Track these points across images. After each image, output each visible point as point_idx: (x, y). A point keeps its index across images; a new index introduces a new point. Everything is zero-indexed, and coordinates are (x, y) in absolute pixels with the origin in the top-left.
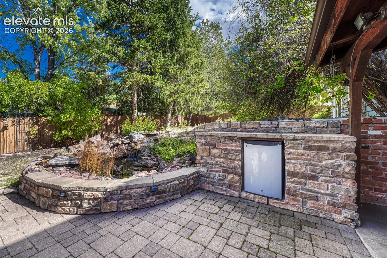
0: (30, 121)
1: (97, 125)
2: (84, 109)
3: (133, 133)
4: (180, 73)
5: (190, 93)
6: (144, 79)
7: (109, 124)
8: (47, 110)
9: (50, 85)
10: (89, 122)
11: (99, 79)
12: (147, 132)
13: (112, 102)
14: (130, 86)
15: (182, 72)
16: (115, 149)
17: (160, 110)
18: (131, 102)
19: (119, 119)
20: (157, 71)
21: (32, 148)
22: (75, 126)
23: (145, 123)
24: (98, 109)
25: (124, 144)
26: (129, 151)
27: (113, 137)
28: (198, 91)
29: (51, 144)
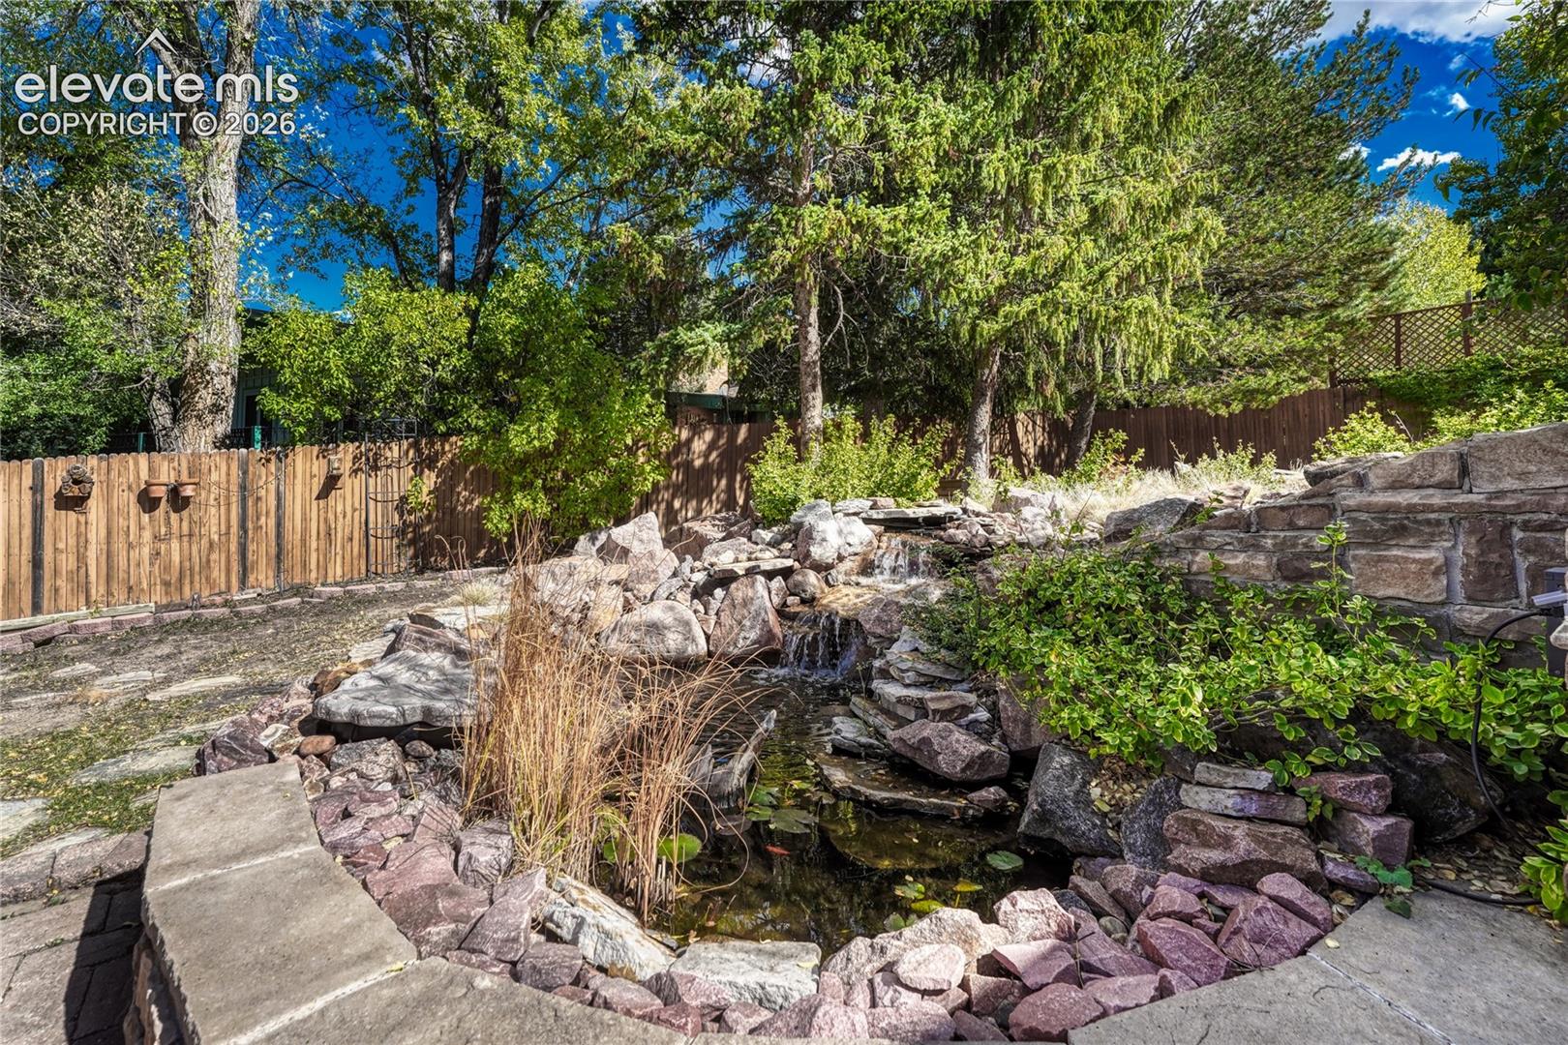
0: (411, 453)
1: (648, 468)
2: (600, 397)
3: (811, 508)
4: (1047, 179)
5: (1112, 280)
6: (858, 227)
7: (698, 463)
8: (464, 406)
9: (474, 302)
10: (616, 456)
11: (649, 254)
12: (888, 505)
13: (706, 352)
14: (789, 270)
15: (1060, 167)
16: (715, 605)
17: (928, 389)
18: (794, 356)
19: (739, 441)
20: (923, 179)
21: (416, 565)
22: (566, 476)
23: (872, 452)
24: (653, 397)
25: (760, 578)
26: (793, 617)
27: (707, 529)
28: (1160, 265)
29: (479, 551)
